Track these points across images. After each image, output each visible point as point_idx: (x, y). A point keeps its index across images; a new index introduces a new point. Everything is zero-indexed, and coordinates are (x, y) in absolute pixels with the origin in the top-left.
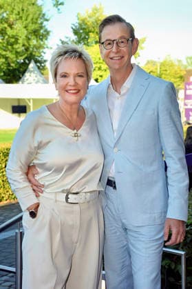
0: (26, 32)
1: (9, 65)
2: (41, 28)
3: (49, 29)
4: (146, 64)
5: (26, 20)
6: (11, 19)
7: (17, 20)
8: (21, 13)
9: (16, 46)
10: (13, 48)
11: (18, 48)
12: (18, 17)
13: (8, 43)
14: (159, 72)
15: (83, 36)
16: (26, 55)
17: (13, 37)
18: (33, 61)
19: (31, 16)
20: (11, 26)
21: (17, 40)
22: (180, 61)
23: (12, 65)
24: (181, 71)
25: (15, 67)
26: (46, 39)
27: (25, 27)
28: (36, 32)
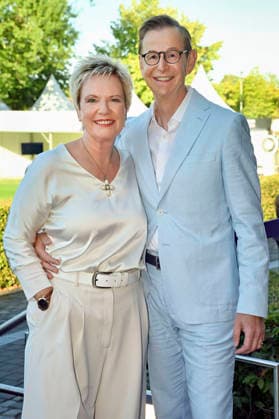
0: (42, 33)
1: (16, 82)
2: (65, 27)
3: (76, 30)
4: (223, 81)
5: (43, 16)
6: (21, 15)
7: (29, 15)
8: (35, 5)
9: (26, 55)
10: (23, 58)
11: (31, 57)
12: (30, 11)
13: (16, 50)
14: (241, 93)
15: (128, 39)
16: (42, 68)
17: (23, 41)
18: (52, 77)
19: (50, 10)
20: (20, 25)
21: (29, 45)
22: (273, 77)
23: (22, 82)
24: (275, 91)
25: (25, 85)
26: (73, 44)
27: (42, 26)
28: (57, 34)
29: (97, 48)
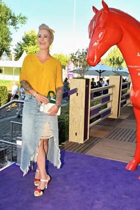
0: (1, 38)
2: (8, 37)
3: (12, 38)
4: (53, 55)
15: (27, 41)
16: (2, 48)
18: (5, 51)
19: (4, 32)
24: (67, 59)
26: (11, 42)
28: (6, 39)
29: (18, 43)
